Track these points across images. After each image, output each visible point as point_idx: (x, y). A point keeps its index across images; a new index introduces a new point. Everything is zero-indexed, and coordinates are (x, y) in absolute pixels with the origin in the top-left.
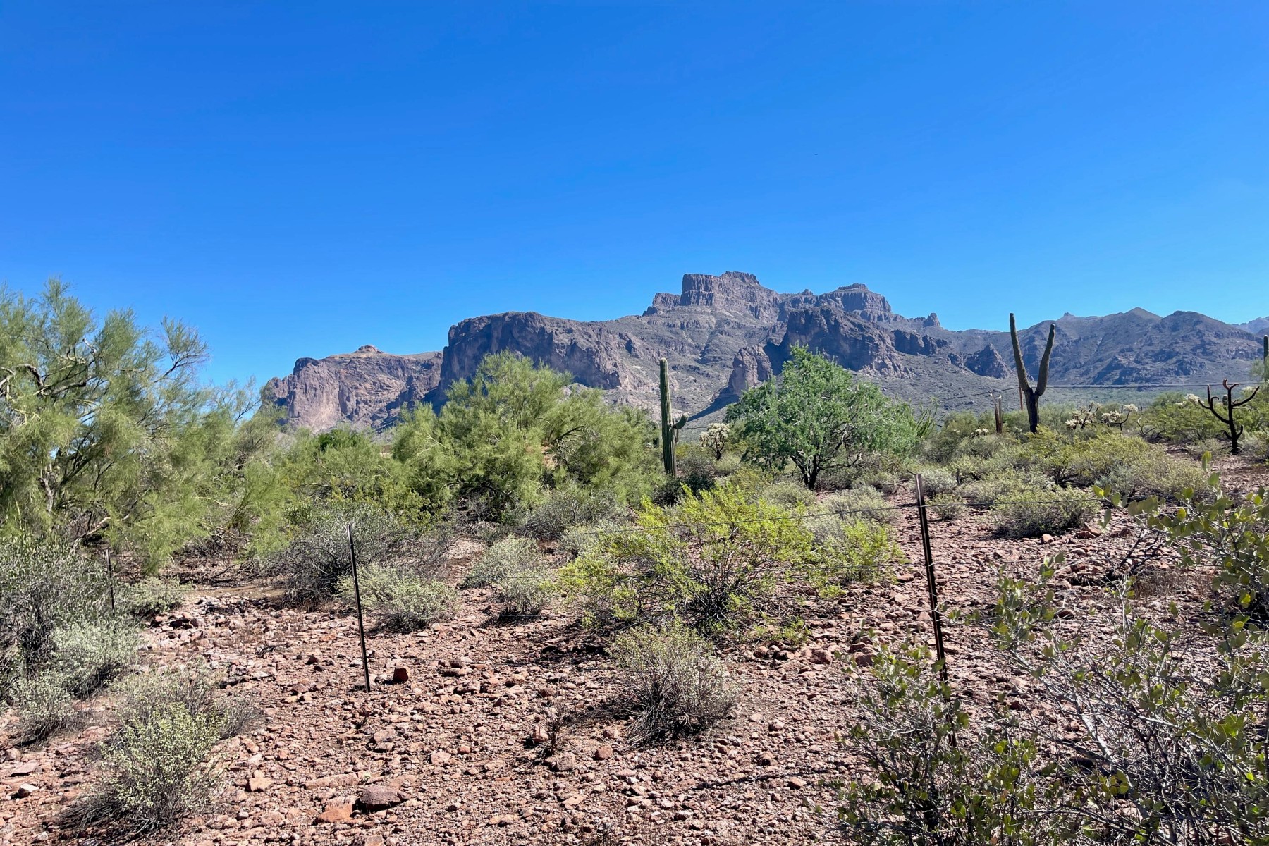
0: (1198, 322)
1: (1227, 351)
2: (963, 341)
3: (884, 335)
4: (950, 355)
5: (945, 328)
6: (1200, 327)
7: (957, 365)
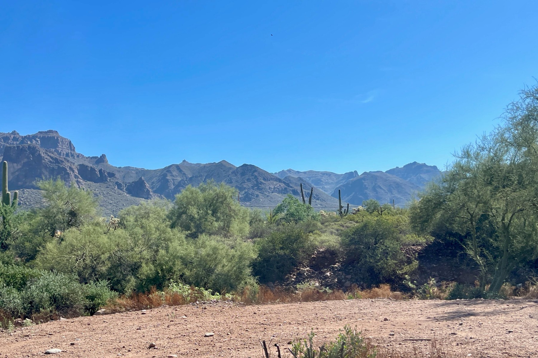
0: (256, 171)
1: (270, 188)
2: (123, 174)
3: (73, 167)
4: (117, 183)
5: (111, 165)
6: (256, 174)
7: (121, 190)
